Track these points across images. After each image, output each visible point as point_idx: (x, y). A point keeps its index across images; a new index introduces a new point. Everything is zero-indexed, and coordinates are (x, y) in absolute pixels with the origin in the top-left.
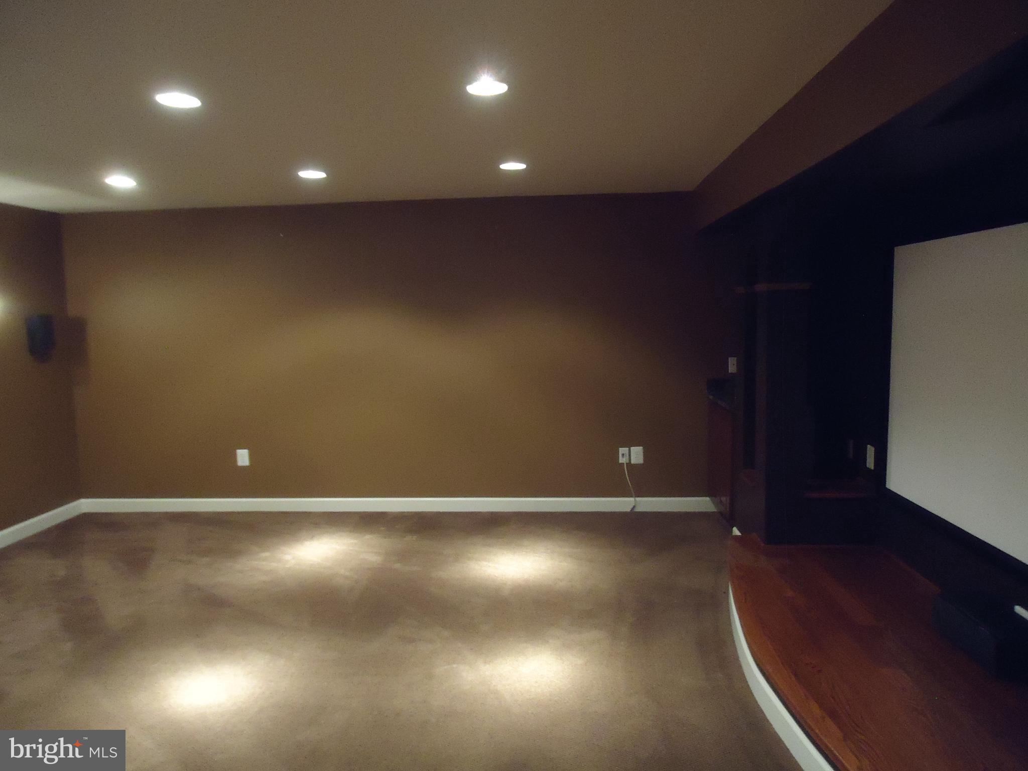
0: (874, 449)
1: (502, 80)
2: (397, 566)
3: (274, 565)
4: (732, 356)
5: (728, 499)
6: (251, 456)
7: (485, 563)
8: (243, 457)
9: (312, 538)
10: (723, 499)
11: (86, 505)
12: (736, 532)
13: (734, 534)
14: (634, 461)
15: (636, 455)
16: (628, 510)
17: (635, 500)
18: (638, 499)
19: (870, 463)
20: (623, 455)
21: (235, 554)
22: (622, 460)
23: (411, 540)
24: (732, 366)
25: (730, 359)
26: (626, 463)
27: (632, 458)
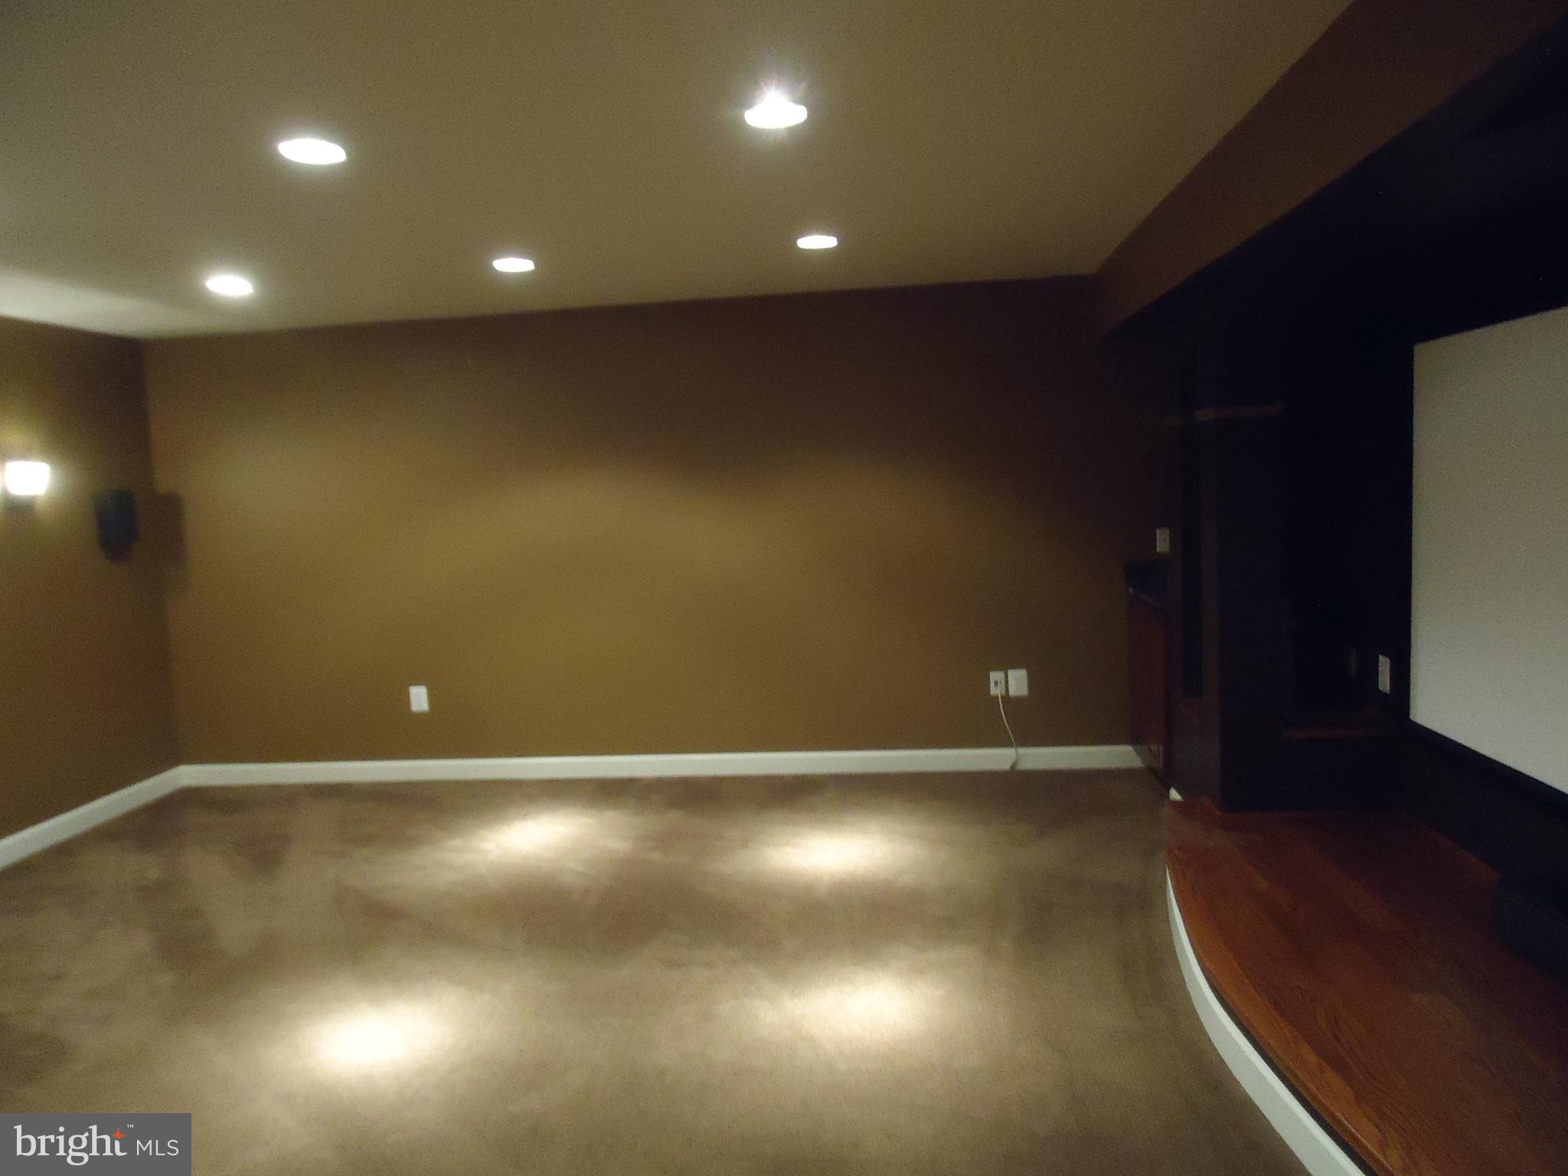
0: (1389, 662)
1: (798, 101)
2: (655, 856)
3: (469, 857)
4: (1160, 527)
5: (1161, 747)
6: (432, 697)
7: (787, 849)
8: (419, 698)
9: (525, 816)
10: (1154, 748)
11: (189, 775)
12: (1175, 795)
13: (1171, 797)
14: (1012, 692)
15: (1016, 682)
16: (1006, 767)
17: (1016, 752)
18: (1022, 750)
19: (1385, 683)
20: (996, 683)
21: (409, 842)
22: (995, 691)
23: (675, 817)
24: (1162, 541)
25: (1158, 531)
26: (1002, 697)
27: (1010, 689)
